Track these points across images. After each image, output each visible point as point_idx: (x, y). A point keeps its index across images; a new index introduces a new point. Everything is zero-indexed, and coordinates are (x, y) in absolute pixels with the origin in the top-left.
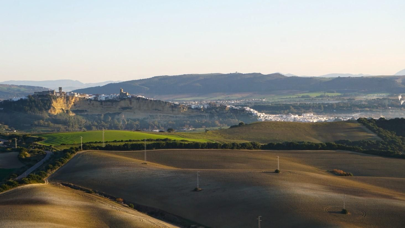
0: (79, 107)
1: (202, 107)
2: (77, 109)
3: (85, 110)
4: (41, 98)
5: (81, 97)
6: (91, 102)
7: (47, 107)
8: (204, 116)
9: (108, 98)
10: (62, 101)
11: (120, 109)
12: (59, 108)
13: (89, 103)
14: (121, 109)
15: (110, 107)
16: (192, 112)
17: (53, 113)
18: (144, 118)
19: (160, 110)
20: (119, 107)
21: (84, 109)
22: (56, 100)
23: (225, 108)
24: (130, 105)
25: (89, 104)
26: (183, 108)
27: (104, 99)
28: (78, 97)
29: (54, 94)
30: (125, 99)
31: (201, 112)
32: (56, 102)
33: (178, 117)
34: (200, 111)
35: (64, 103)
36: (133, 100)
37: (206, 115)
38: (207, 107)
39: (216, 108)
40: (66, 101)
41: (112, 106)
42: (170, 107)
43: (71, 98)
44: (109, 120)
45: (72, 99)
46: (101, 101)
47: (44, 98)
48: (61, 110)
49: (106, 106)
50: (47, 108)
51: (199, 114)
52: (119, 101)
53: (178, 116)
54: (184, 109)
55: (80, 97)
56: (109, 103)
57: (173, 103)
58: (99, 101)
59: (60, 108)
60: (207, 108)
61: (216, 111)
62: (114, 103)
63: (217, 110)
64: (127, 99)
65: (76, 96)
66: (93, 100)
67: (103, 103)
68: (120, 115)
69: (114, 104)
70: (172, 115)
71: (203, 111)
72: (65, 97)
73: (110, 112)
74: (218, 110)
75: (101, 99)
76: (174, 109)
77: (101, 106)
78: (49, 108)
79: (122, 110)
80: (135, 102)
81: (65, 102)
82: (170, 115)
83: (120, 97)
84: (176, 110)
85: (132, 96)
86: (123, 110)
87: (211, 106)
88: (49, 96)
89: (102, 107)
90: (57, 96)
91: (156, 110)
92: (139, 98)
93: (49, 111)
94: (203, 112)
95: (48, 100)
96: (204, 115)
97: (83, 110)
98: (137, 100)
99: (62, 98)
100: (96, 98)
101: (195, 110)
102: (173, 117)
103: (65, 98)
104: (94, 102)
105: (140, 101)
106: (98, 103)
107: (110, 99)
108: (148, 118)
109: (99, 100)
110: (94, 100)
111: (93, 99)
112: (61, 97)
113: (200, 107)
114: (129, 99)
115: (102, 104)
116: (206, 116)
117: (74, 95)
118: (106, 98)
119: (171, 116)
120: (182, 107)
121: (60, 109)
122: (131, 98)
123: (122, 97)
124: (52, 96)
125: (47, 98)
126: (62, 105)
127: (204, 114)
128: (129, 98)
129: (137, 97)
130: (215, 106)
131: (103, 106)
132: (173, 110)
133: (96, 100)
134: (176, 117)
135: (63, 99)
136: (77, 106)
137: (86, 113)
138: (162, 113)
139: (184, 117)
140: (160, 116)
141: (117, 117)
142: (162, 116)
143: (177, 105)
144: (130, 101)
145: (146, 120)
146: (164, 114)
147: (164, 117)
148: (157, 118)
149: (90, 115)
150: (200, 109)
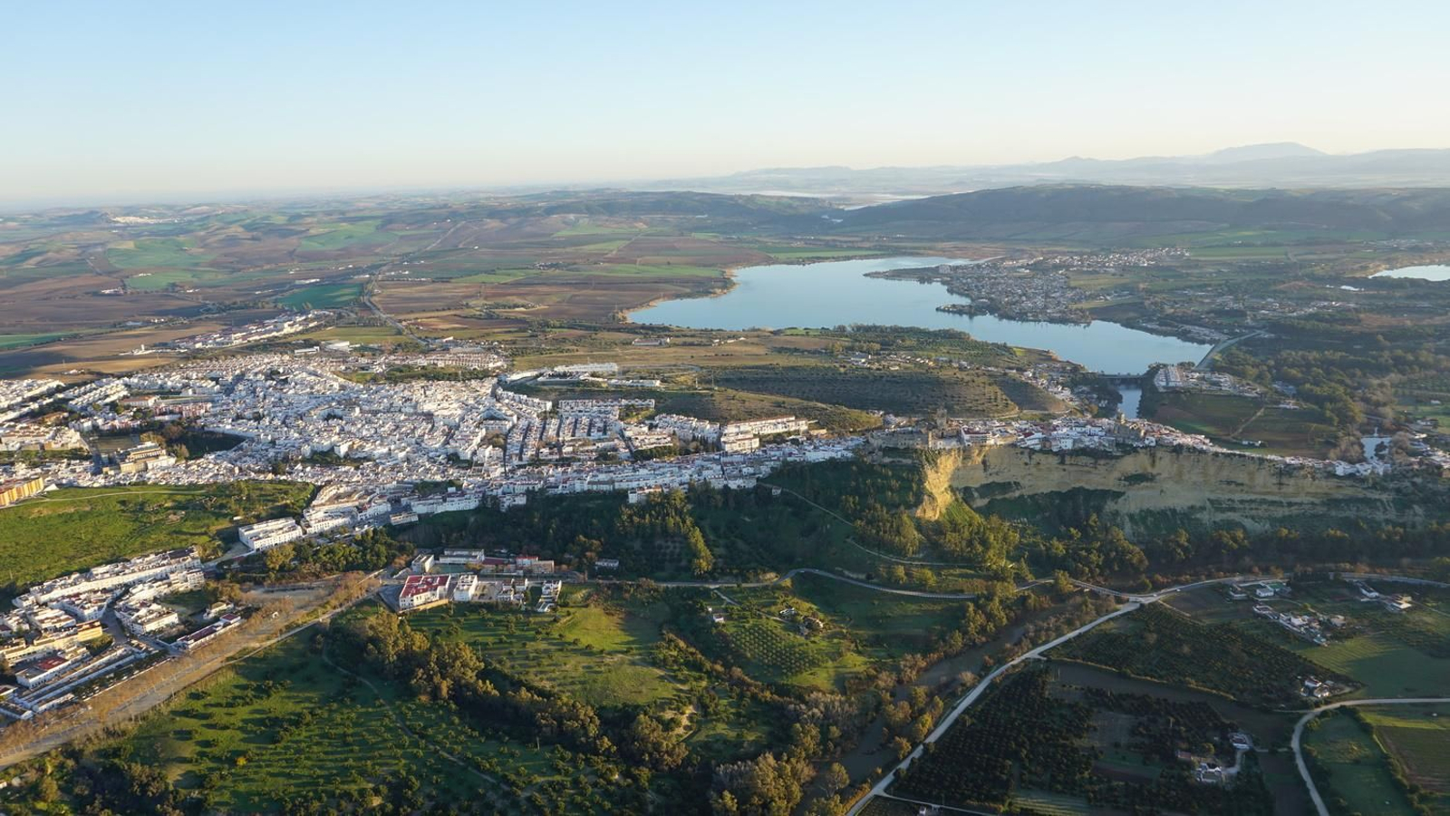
0: (997, 474)
1: (1368, 472)
2: (990, 480)
3: (1015, 483)
4: (891, 460)
6: (1034, 456)
8: (1379, 504)
9: (1080, 441)
10: (950, 462)
11: (1120, 480)
12: (944, 488)
13: (1027, 461)
14: (1123, 482)
15: (1089, 472)
16: (1339, 487)
17: (930, 515)
18: (1192, 507)
19: (1242, 484)
20: (1116, 474)
21: (1012, 480)
22: (936, 464)
23: (1440, 475)
24: (1150, 470)
25: (1026, 464)
26: (1314, 478)
27: (1068, 444)
28: (996, 444)
29: (930, 443)
30: (1135, 450)
31: (1368, 487)
32: (937, 472)
33: (1296, 504)
34: (1365, 486)
35: (958, 468)
36: (1159, 454)
37: (1384, 497)
38: (1384, 472)
39: (1410, 474)
40: (962, 462)
41: (1096, 468)
42: (1274, 475)
43: (977, 452)
45: (980, 454)
46: (1062, 454)
47: (901, 460)
48: (950, 492)
49: (1075, 468)
50: (911, 499)
51: (1361, 496)
52: (1117, 457)
53: (1294, 500)
55: (1002, 443)
56: (1084, 460)
57: (1281, 463)
58: (1056, 454)
59: (949, 486)
60: (1384, 475)
61: (1414, 484)
62: (1102, 462)
63: (1416, 480)
64: (1143, 449)
65: (991, 441)
66: (1036, 451)
67: (1068, 460)
68: (1120, 500)
69: (1100, 464)
70: (1276, 498)
71: (1373, 484)
72: (959, 449)
73: (1087, 487)
74: (1418, 480)
75: (1061, 447)
76: (1284, 480)
77: (1061, 467)
78: (919, 502)
79: (1127, 483)
80: (1165, 465)
81: (958, 466)
82: (1270, 498)
83: (1118, 439)
84: (1292, 481)
85: (1156, 441)
86: (1130, 484)
88: (916, 451)
89: (1064, 470)
90: (938, 448)
91: (1229, 483)
92: (1181, 446)
93: (919, 513)
94: (1372, 487)
95: (911, 469)
96: (1376, 500)
97: (1009, 483)
98: (1175, 453)
99: (951, 455)
100: (1048, 444)
101: (1348, 482)
102: (1280, 504)
103: (959, 453)
104: (1041, 457)
105: (1181, 456)
106: (1054, 461)
107: (1088, 447)
108: (1203, 508)
109: (1055, 450)
110: (1041, 451)
111: (1038, 447)
112: (949, 452)
114: (1149, 450)
115: (1062, 463)
116: (1385, 501)
117: (985, 439)
118: (1075, 441)
119: (1273, 503)
121: (947, 491)
122: (1153, 446)
123: (1125, 441)
124: (922, 451)
125: (909, 461)
126: (951, 476)
127: (1377, 497)
128: (1148, 448)
129: (1175, 443)
131: (1066, 468)
132: (1280, 484)
133: (1044, 448)
134: (1290, 504)
135: (955, 458)
136: (990, 471)
137: (1017, 494)
138: (1247, 492)
139: (1313, 503)
140: (1242, 502)
141: (1110, 506)
142: (1247, 501)
143: (1295, 469)
144: (1153, 456)
145: (1198, 516)
146: (1253, 497)
147: (1253, 506)
148: (1232, 509)
149: (1029, 496)
150: (1363, 480)
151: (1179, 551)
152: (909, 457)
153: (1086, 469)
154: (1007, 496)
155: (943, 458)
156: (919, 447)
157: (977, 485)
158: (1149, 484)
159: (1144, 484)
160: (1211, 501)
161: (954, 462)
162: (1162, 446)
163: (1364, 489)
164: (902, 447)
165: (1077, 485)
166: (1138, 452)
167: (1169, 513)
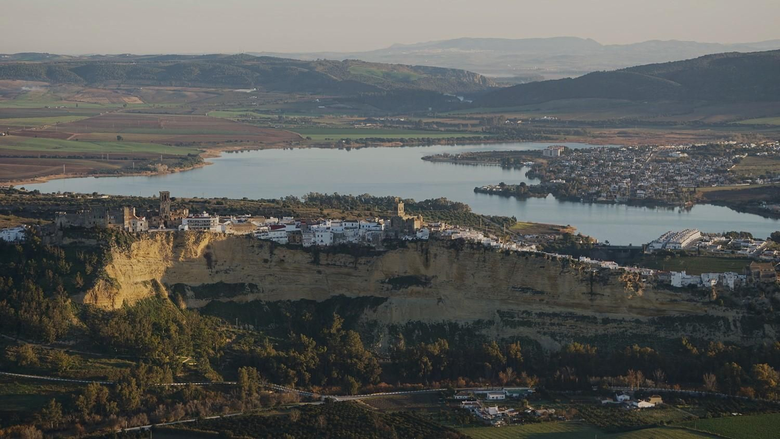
0: (226, 272)
1: (713, 283)
2: (217, 280)
3: (251, 285)
4: (72, 240)
5: (236, 233)
6: (276, 252)
7: (78, 279)
8: (721, 322)
9: (343, 236)
10: (155, 248)
11: (383, 282)
12: (139, 280)
13: (267, 256)
14: (386, 286)
15: (349, 274)
16: (673, 301)
17: (104, 303)
18: (479, 322)
19: (542, 293)
20: (378, 275)
21: (247, 281)
22: (129, 247)
24: (423, 271)
25: (266, 261)
26: (636, 287)
27: (326, 240)
28: (224, 232)
29: (126, 222)
30: (403, 244)
31: (711, 302)
32: (129, 257)
33: (614, 321)
34: (707, 300)
35: (166, 258)
36: (433, 250)
37: (731, 315)
38: (735, 284)
39: (772, 288)
40: (173, 252)
41: (356, 268)
42: (582, 281)
43: (192, 239)
44: (333, 331)
45: (197, 242)
46: (315, 251)
47: (83, 240)
48: (149, 287)
49: (333, 270)
50: (80, 281)
51: (701, 313)
52: (379, 254)
53: (611, 316)
54: (637, 291)
55: (232, 231)
56: (342, 258)
57: (593, 266)
58: (307, 250)
59: (148, 278)
60: (735, 288)
62: (362, 260)
64: (413, 244)
65: (218, 228)
66: (282, 246)
67: (322, 257)
68: (381, 308)
69: (360, 264)
71: (718, 298)
72: (168, 233)
73: (348, 294)
75: (315, 242)
76: (598, 288)
77: (315, 267)
78: (89, 284)
79: (390, 286)
80: (441, 262)
81: (166, 255)
82: (579, 312)
83: (390, 233)
84: (607, 291)
85: (431, 235)
86: (395, 288)
87: (751, 281)
88: (104, 231)
89: (319, 272)
90: (138, 229)
91: (524, 290)
92: (461, 240)
93: (87, 298)
94: (717, 302)
95: (90, 250)
96: (719, 318)
97: (243, 285)
98: (452, 250)
99: (156, 241)
100: (297, 238)
101: (685, 296)
102: (594, 320)
103: (167, 238)
104: (288, 254)
105: (461, 254)
106: (303, 258)
107: (350, 243)
108: (491, 323)
109: (306, 244)
110: (288, 246)
111: (284, 241)
112: (153, 236)
113: (707, 284)
114: (422, 246)
115: (316, 261)
116: (731, 319)
117: (207, 225)
118: (335, 236)
119: (583, 318)
120: (630, 280)
121: (145, 283)
122: (427, 241)
123: (396, 235)
124: (113, 231)
125: (93, 242)
126: (154, 267)
127: (721, 314)
128: (419, 243)
129: (454, 237)
130: (772, 280)
131: (321, 268)
132: (592, 294)
133: (294, 244)
134: (606, 321)
135: (163, 244)
136: (217, 268)
137: (250, 298)
138: (547, 303)
139: (638, 321)
140: (540, 315)
141: (368, 315)
142: (548, 315)
143: (612, 274)
144: (425, 252)
145: (484, 332)
146: (557, 310)
147: (555, 320)
148: (528, 324)
149: (268, 303)
150: (707, 292)
151: (425, 359)
152: (94, 238)
153: (346, 270)
154: (235, 299)
155: (143, 243)
156: (110, 226)
157: (197, 284)
158: (420, 288)
159: (414, 288)
160: (501, 314)
161: (161, 250)
162: (437, 239)
163: (704, 303)
164: (89, 226)
165: (337, 293)
166: (406, 247)
167: (447, 328)
